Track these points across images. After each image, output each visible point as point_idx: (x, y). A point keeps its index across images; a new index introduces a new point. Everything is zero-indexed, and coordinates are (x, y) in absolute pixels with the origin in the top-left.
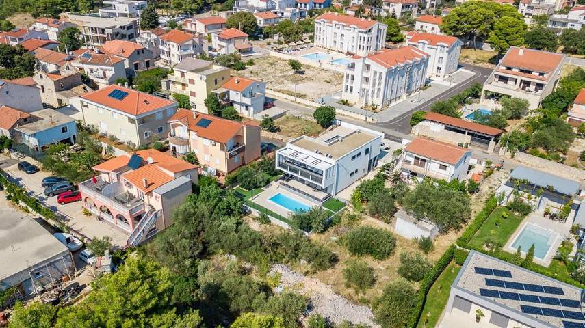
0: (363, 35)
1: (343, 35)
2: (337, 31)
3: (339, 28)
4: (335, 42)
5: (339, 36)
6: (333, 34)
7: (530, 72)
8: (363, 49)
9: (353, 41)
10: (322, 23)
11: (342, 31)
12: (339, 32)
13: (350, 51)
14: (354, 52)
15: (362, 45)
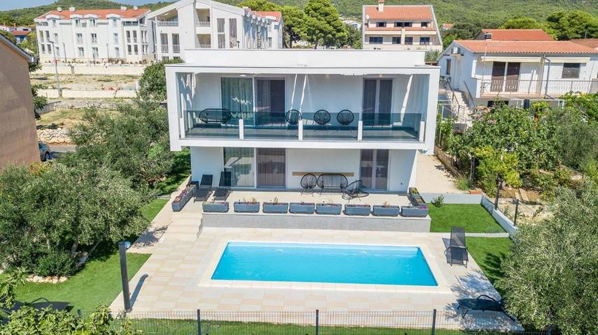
0: (131, 28)
1: (94, 36)
2: (80, 30)
3: (84, 25)
4: (82, 49)
5: (87, 38)
6: (75, 37)
7: (407, 24)
8: (136, 50)
9: (116, 41)
10: (50, 22)
11: (90, 29)
12: (87, 31)
13: (114, 56)
14: (122, 57)
15: (132, 44)
